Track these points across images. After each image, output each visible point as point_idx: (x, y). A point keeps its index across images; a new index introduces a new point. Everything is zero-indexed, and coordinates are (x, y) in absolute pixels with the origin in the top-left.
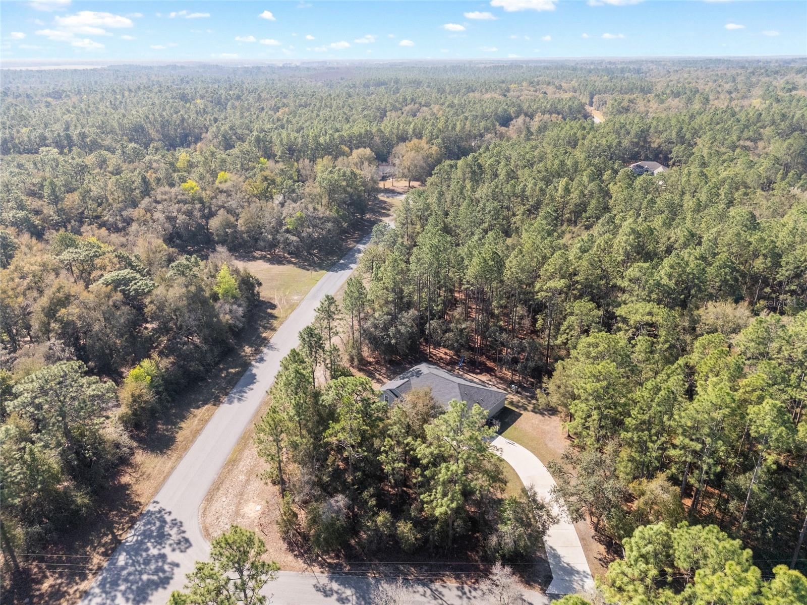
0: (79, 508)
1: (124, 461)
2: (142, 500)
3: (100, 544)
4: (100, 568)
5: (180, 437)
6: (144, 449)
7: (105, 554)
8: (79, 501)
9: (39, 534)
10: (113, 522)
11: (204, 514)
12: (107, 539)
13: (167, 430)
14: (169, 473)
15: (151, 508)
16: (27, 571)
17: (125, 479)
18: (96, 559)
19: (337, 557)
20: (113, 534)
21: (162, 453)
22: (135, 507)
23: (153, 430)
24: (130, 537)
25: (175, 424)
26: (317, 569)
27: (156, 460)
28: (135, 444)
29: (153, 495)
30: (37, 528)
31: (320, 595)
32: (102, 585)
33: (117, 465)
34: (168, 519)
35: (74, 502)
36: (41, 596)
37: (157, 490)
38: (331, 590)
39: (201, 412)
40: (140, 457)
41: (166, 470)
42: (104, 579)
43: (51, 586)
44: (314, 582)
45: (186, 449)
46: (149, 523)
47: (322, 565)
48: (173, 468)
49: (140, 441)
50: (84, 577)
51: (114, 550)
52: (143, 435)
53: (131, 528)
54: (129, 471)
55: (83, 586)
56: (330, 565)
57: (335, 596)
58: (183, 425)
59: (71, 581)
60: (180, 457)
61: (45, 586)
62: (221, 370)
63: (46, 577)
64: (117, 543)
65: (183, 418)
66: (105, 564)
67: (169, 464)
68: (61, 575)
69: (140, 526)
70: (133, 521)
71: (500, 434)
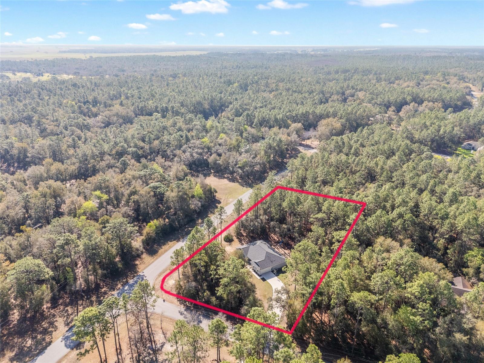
0: (119, 268)
1: (139, 256)
2: (139, 271)
3: (122, 282)
4: (119, 288)
5: (160, 251)
6: (147, 253)
7: (122, 285)
8: (119, 266)
9: (105, 274)
10: (128, 276)
11: (156, 280)
12: (124, 280)
13: (157, 248)
14: (151, 263)
15: (141, 274)
16: (99, 284)
17: (137, 262)
18: (119, 286)
19: (191, 304)
20: (127, 279)
21: (152, 256)
22: (136, 272)
23: (152, 247)
24: (131, 281)
25: (160, 246)
26: (182, 306)
27: (149, 258)
28: (144, 251)
29: (143, 270)
30: (105, 272)
31: (179, 314)
32: (118, 294)
33: (136, 257)
34: (145, 278)
35: (117, 266)
36: (101, 292)
37: (144, 269)
38: (183, 314)
39: (170, 243)
40: (144, 256)
41: (151, 262)
42: (119, 292)
43: (105, 291)
44: (180, 310)
45: (160, 256)
46: (138, 278)
47: (184, 305)
48: (153, 262)
49: (146, 250)
50: (114, 290)
51: (125, 284)
52: (148, 248)
53: (133, 279)
54: (139, 260)
55: (113, 293)
56: (187, 306)
57: (184, 316)
58: (163, 247)
59: (110, 290)
60: (157, 259)
61: (103, 290)
62: (186, 228)
63: (104, 287)
64: (127, 282)
65: (164, 244)
66: (121, 288)
67: (153, 260)
68: (108, 288)
69: (135, 279)
70: (134, 277)
71: (277, 276)
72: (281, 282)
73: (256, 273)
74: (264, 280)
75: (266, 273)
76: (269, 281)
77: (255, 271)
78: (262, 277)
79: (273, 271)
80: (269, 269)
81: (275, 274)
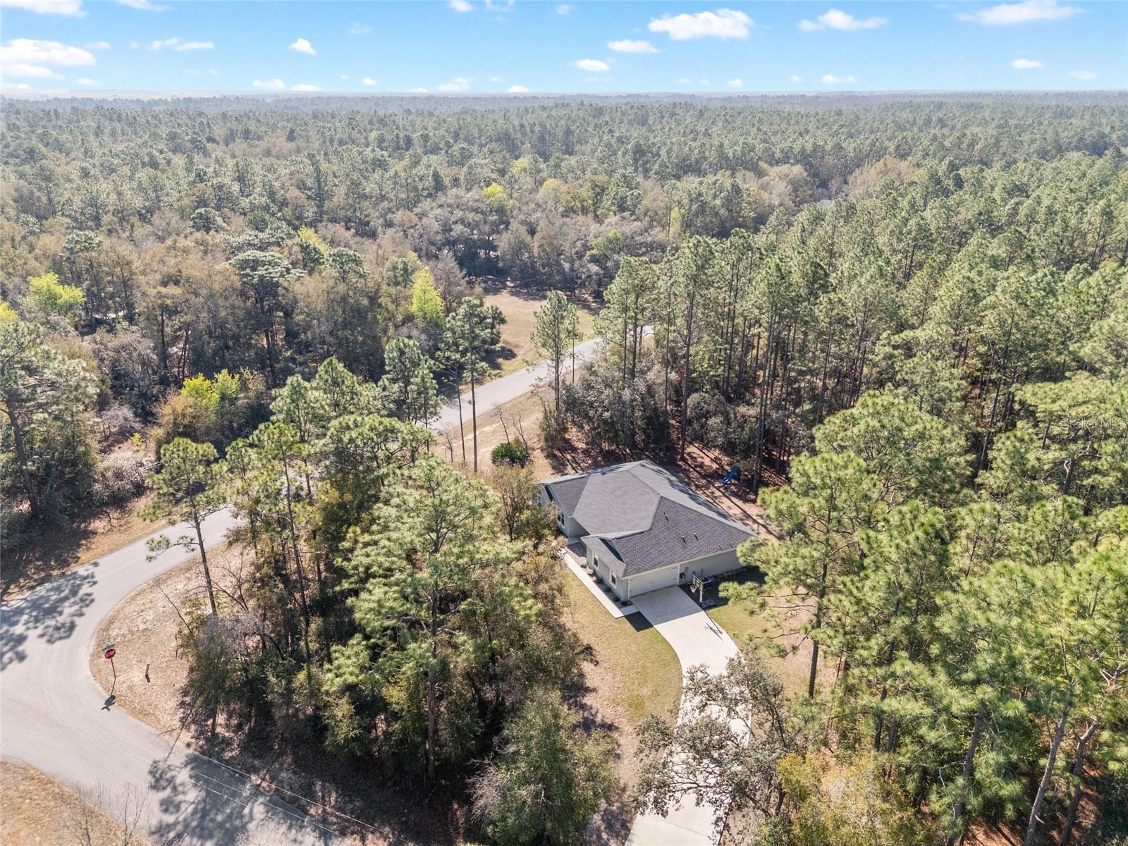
2: (84, 557)
15: (81, 572)
17: (98, 525)
22: (67, 563)
26: (186, 736)
29: (103, 555)
31: (148, 781)
34: (85, 590)
38: (170, 781)
44: (162, 757)
47: (201, 733)
54: (114, 516)
56: (214, 737)
57: (165, 794)
70: (44, 580)
71: (706, 608)
72: (725, 635)
73: (608, 591)
74: (639, 622)
75: (652, 595)
76: (664, 629)
77: (600, 582)
78: (631, 610)
79: (685, 587)
80: (667, 573)
81: (695, 598)
